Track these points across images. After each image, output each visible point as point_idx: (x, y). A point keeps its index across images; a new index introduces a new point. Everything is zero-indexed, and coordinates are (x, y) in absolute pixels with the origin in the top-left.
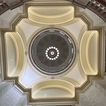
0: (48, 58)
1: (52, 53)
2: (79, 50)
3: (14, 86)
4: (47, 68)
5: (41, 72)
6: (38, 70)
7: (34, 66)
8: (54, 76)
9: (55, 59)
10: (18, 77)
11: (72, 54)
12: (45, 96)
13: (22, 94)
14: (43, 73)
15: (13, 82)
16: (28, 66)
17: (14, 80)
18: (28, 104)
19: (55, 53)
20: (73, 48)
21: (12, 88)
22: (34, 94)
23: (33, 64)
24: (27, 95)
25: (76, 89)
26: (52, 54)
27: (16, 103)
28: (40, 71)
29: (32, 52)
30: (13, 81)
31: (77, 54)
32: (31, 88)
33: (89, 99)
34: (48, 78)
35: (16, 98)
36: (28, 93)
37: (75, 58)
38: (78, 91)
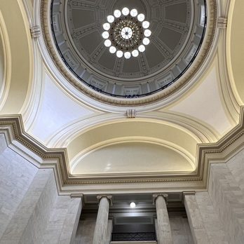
0: (113, 50)
1: (127, 33)
2: (225, 17)
3: (11, 143)
4: (111, 82)
5: (92, 96)
6: (81, 89)
7: (66, 76)
8: (133, 109)
9: (135, 53)
10: (20, 116)
11: (199, 27)
12: (108, 169)
13: (39, 166)
14: (98, 99)
15: (6, 132)
16: (47, 77)
17: (9, 127)
18: (61, 191)
19: (135, 31)
20: (205, 5)
21: (7, 151)
22: (73, 164)
23: (61, 70)
24: (54, 166)
25: (201, 149)
26: (124, 36)
27: (26, 189)
28: (86, 93)
29: (56, 24)
30: (7, 130)
31: (217, 30)
32: (65, 149)
33: (238, 179)
34: (114, 114)
35: (22, 176)
36: (56, 161)
37: (209, 44)
38: (208, 156)
